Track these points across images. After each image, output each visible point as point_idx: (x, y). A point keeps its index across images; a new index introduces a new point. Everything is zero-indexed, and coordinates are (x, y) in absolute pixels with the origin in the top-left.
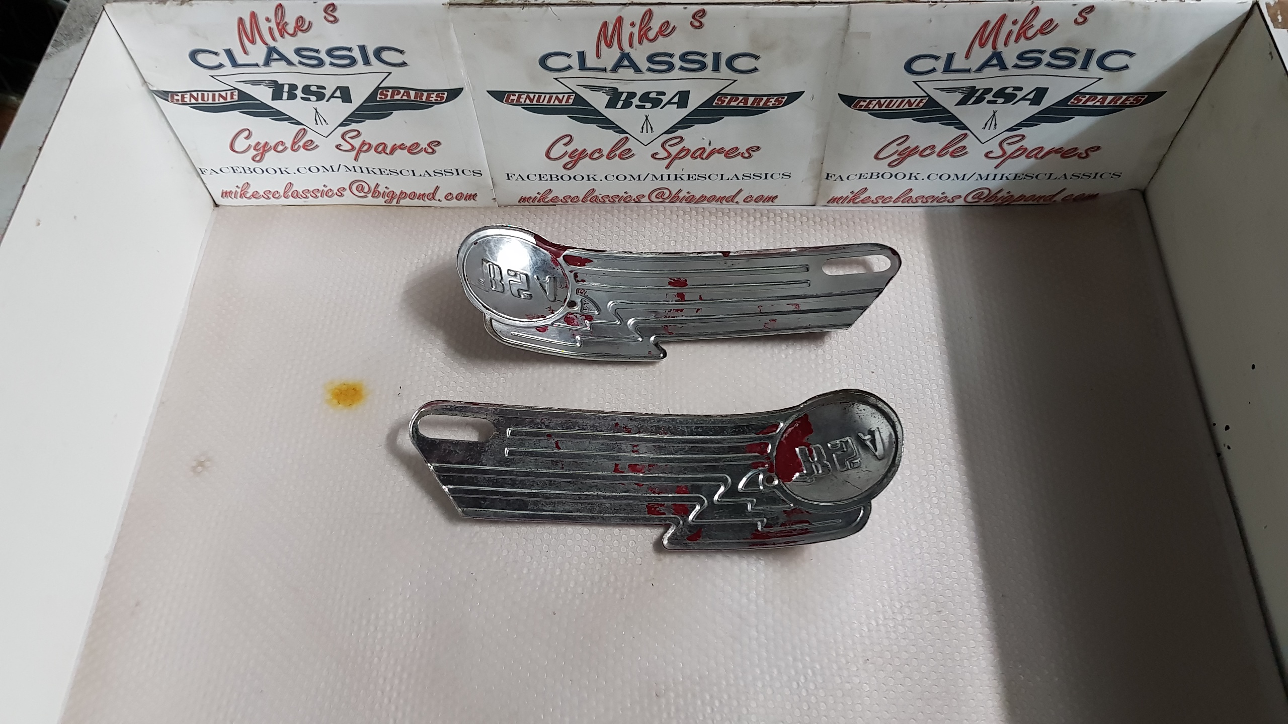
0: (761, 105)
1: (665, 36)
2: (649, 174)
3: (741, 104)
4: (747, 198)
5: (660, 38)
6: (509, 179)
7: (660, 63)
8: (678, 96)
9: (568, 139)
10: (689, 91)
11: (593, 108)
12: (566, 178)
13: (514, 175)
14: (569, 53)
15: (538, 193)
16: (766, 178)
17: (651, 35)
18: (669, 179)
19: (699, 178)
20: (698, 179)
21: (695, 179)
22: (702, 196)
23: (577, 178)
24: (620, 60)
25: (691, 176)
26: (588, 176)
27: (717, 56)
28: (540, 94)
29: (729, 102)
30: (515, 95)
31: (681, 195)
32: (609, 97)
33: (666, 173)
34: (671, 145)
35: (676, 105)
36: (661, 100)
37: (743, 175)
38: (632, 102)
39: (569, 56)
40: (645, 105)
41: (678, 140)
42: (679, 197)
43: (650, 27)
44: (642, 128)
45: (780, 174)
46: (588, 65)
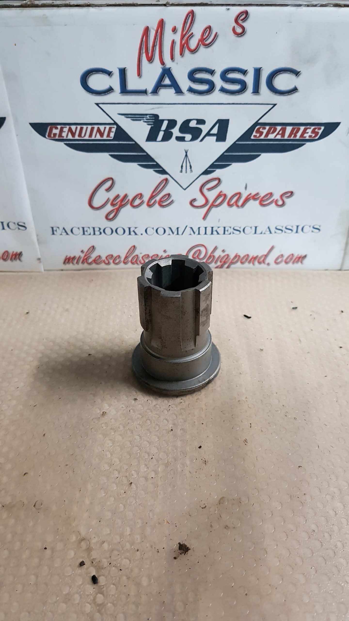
0: (298, 137)
1: (208, 46)
2: (186, 226)
3: (279, 137)
4: (277, 259)
5: (202, 48)
6: (53, 234)
7: (201, 81)
8: (217, 125)
9: (109, 184)
10: (228, 121)
11: (134, 143)
12: (108, 231)
13: (58, 228)
14: (110, 70)
15: (82, 251)
16: (297, 232)
17: (193, 43)
18: (206, 233)
19: (235, 232)
20: (233, 233)
21: (230, 234)
22: (236, 256)
23: (120, 231)
24: (161, 78)
25: (226, 229)
26: (129, 228)
27: (258, 72)
28: (82, 126)
29: (267, 135)
30: (57, 128)
31: (217, 254)
32: (149, 127)
33: (203, 224)
34: (209, 189)
35: (215, 138)
36: (200, 131)
37: (276, 229)
38: (171, 134)
39: (109, 74)
40: (184, 137)
41: (215, 183)
42: (214, 256)
43: (192, 33)
44: (182, 166)
45: (310, 226)
46: (130, 86)
